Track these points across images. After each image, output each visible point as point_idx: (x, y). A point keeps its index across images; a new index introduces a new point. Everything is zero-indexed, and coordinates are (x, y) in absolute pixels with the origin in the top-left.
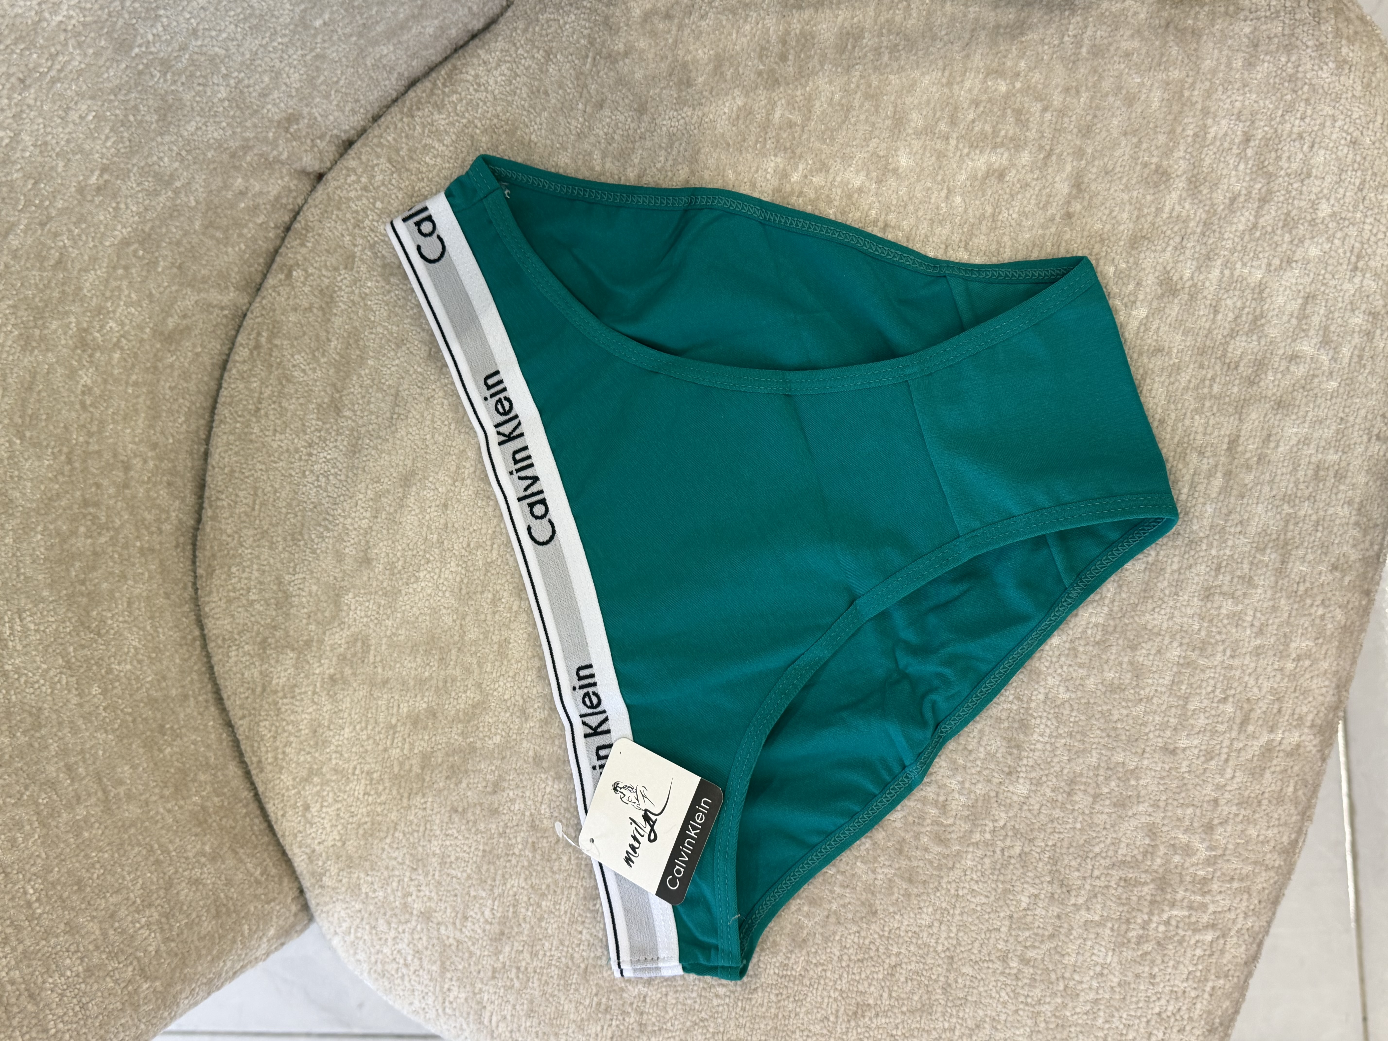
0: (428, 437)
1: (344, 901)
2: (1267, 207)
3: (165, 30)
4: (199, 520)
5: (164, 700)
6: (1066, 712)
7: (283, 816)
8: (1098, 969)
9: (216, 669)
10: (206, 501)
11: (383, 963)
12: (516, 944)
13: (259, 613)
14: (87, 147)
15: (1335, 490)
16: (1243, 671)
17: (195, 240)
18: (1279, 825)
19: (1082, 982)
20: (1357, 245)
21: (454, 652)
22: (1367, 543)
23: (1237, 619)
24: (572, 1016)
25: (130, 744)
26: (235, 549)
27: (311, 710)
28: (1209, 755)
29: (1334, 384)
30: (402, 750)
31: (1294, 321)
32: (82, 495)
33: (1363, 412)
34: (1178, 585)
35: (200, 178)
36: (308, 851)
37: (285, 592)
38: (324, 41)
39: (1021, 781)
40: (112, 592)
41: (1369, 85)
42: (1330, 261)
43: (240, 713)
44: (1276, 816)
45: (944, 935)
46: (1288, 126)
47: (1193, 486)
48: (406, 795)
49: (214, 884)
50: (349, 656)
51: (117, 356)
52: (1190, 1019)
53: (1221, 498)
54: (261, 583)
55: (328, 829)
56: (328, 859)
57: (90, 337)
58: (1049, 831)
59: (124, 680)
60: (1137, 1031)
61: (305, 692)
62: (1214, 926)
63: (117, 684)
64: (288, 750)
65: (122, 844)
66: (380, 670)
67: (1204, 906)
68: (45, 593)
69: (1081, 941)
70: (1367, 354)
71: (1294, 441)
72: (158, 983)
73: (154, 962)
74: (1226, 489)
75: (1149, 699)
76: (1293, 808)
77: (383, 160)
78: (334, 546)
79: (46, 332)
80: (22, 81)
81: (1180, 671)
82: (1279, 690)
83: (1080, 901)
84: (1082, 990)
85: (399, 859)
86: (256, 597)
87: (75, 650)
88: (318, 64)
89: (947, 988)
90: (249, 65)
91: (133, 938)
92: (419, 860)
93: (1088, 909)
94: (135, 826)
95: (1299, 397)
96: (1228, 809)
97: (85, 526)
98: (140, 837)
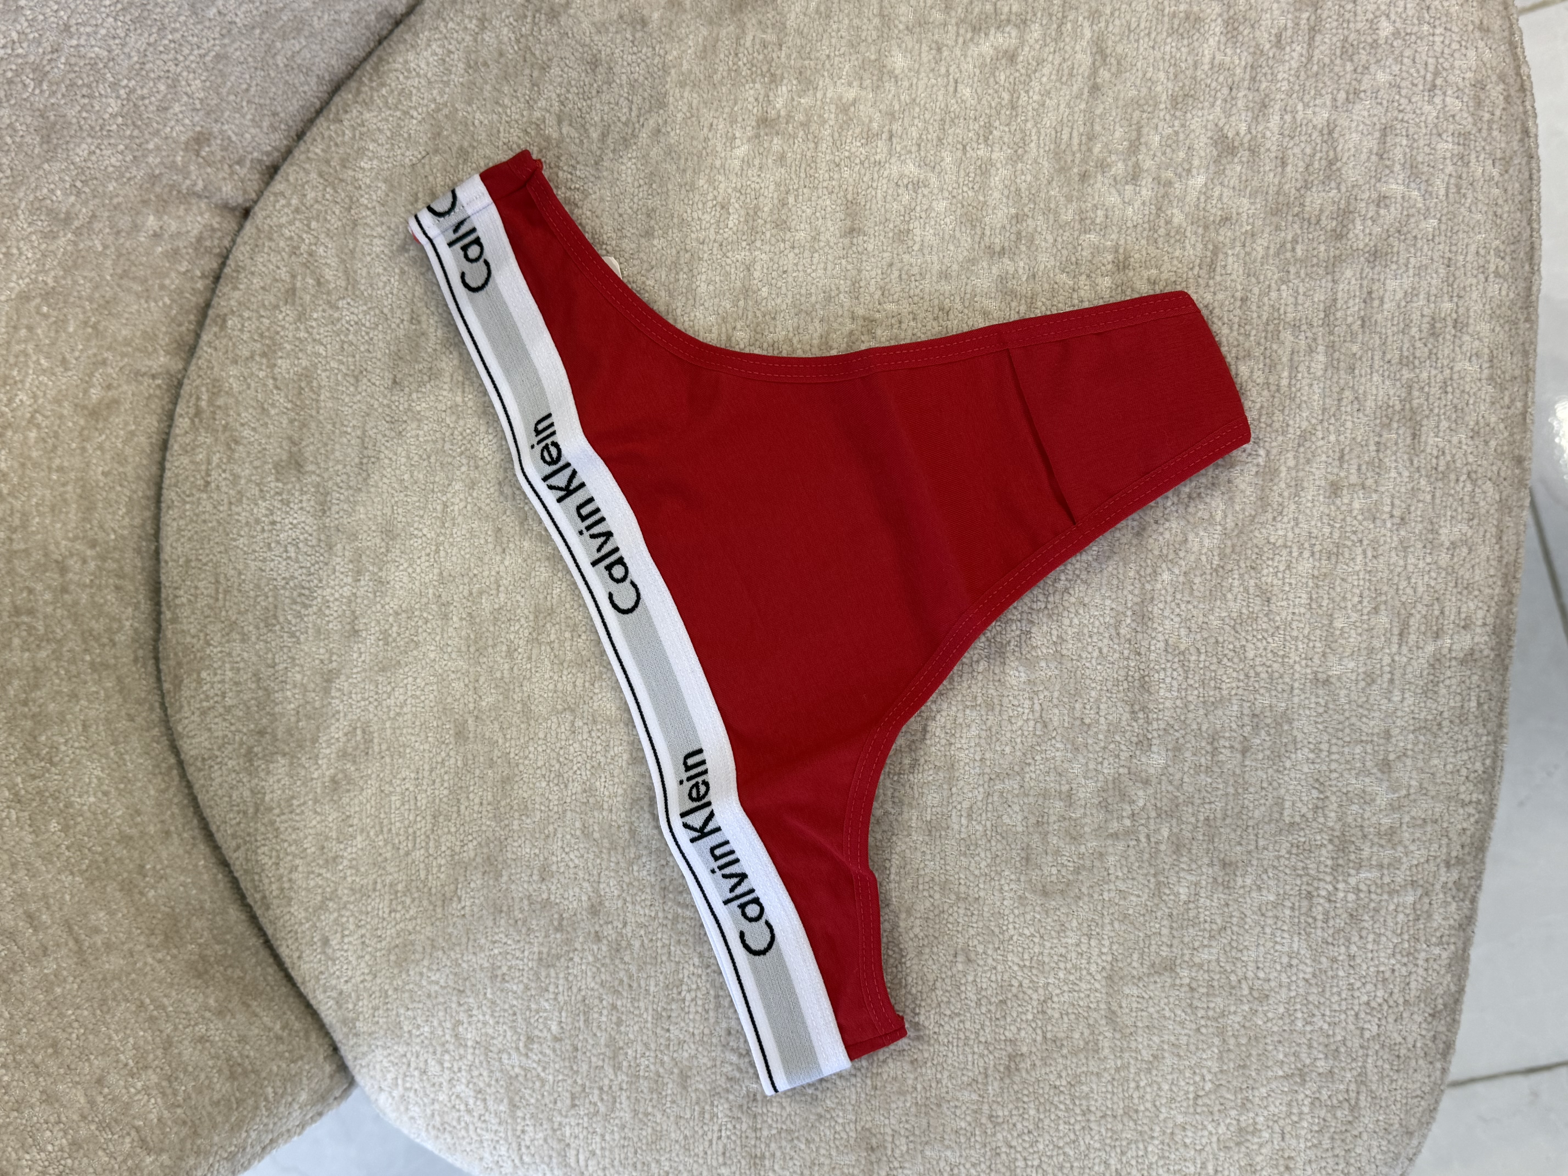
0: (406, 477)
1: (385, 1047)
2: (1319, 37)
4: (158, 629)
5: (141, 838)
6: (1193, 658)
7: (299, 957)
8: (1285, 960)
9: (200, 798)
10: (163, 603)
11: (442, 1114)
12: (594, 1059)
13: (239, 719)
15: (1458, 343)
16: (1391, 572)
17: (109, 294)
18: (1468, 749)
19: (1269, 980)
20: (1431, 61)
21: (470, 721)
22: (1507, 400)
23: (1372, 512)
24: (673, 1135)
25: (104, 888)
26: (202, 649)
27: (314, 822)
28: (1370, 679)
29: (1435, 222)
30: (427, 850)
31: (1374, 158)
32: (13, 602)
33: (1473, 248)
34: (1298, 487)
35: (102, 216)
36: (334, 994)
37: (266, 690)
38: (222, 36)
39: (1154, 749)
40: (61, 714)
42: (1404, 84)
43: (234, 844)
44: (1462, 739)
45: (1095, 952)
47: (1294, 368)
48: (439, 903)
49: (224, 1041)
50: (350, 750)
51: (33, 434)
52: (1406, 1002)
53: (1329, 374)
54: (237, 684)
55: (354, 963)
56: (358, 999)
58: (1197, 801)
59: (88, 814)
60: (1345, 1028)
61: (305, 803)
62: (1413, 884)
63: (80, 819)
64: (294, 876)
65: (104, 1001)
66: (388, 760)
67: (1397, 862)
70: (1464, 183)
71: (1400, 295)
72: (164, 1157)
73: (158, 1132)
74: (1332, 365)
75: (1288, 625)
76: (1480, 727)
77: (314, 175)
78: (315, 625)
81: (1317, 586)
82: (1438, 587)
83: (1249, 881)
84: (1272, 990)
85: (442, 982)
86: (235, 702)
87: (24, 781)
88: (220, 66)
89: (1111, 1017)
90: (139, 70)
91: (127, 1106)
92: (465, 980)
93: (1259, 889)
94: (119, 979)
95: (1396, 243)
96: (1402, 741)
97: (20, 637)
98: (126, 992)
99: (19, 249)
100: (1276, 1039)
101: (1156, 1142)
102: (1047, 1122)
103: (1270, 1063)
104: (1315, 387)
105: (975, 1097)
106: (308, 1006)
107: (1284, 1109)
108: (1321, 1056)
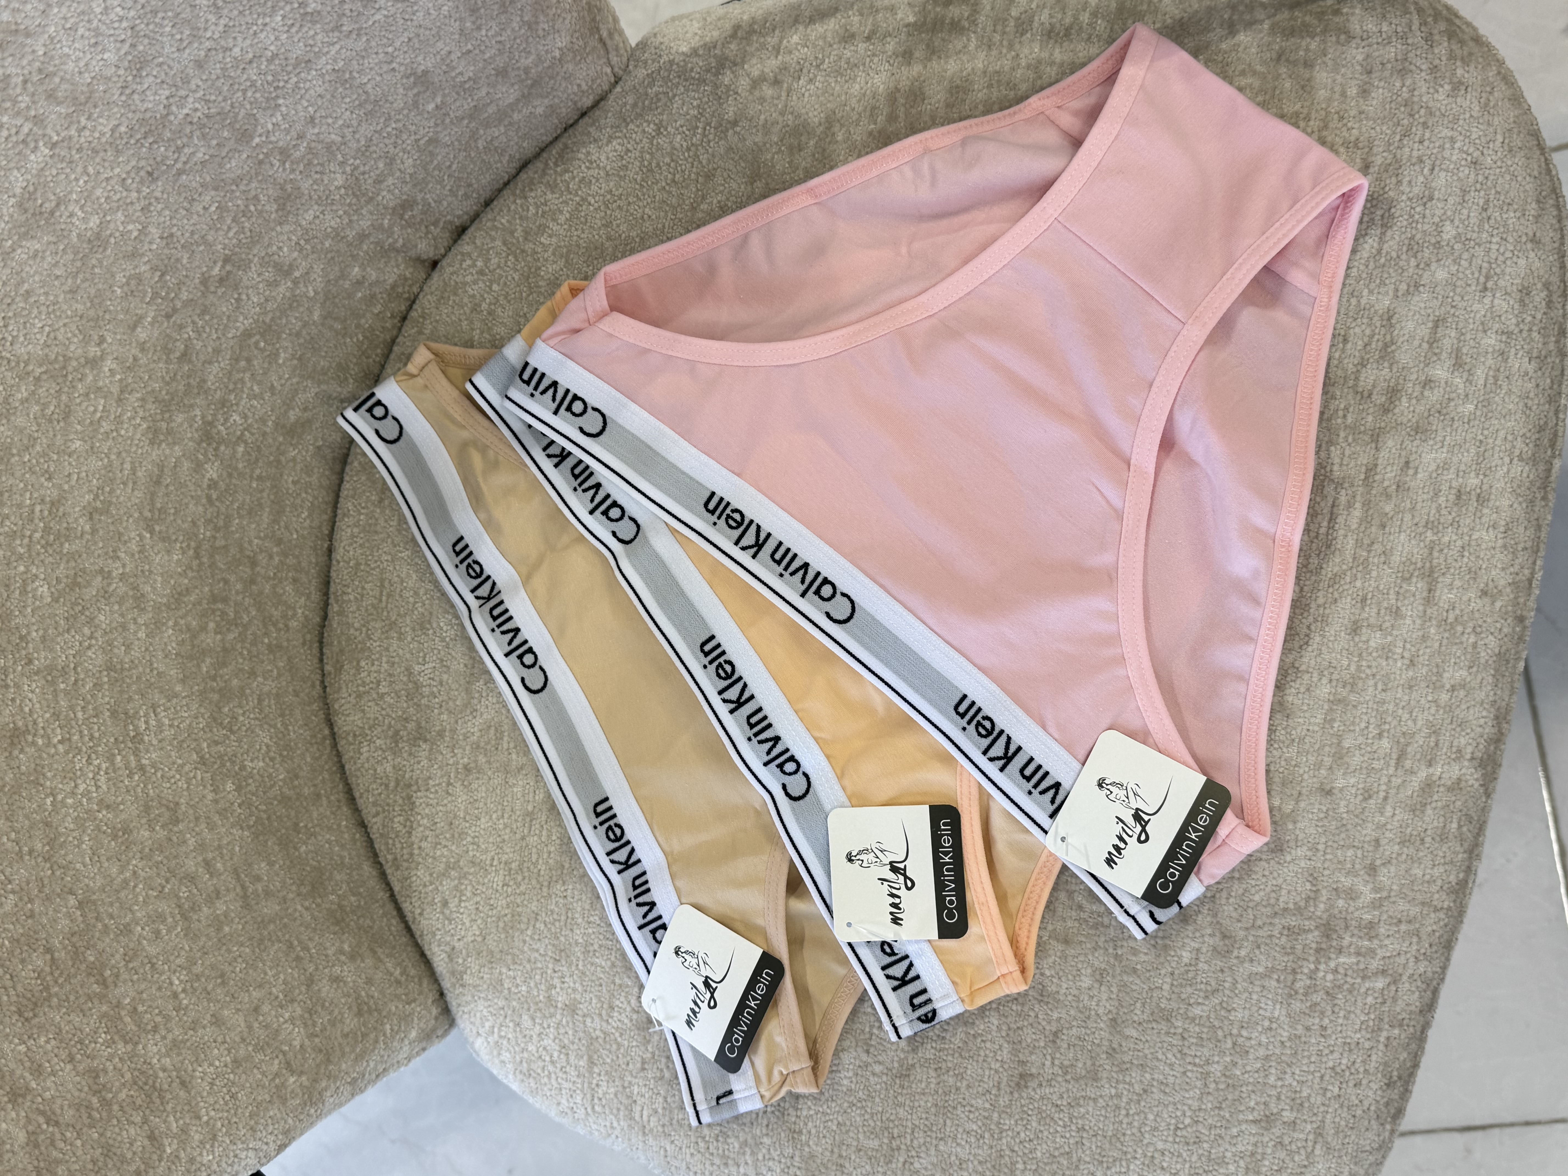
1: (486, 999)
2: (1389, 233)
3: (284, 119)
4: (325, 617)
5: (298, 799)
7: (421, 914)
8: (1266, 1023)
9: (347, 767)
10: (332, 596)
11: (529, 1061)
13: (390, 705)
14: (210, 238)
15: (1478, 514)
16: (1397, 705)
17: (314, 331)
18: (1445, 863)
19: (1250, 1039)
20: (1485, 265)
22: (1517, 567)
23: (1386, 652)
25: (266, 841)
26: (363, 642)
27: (445, 801)
28: (1368, 795)
29: (1471, 407)
30: (540, 837)
31: (1425, 346)
32: (211, 591)
33: (1502, 434)
35: (318, 268)
36: (447, 949)
37: (415, 683)
38: (436, 125)
40: (242, 689)
41: (1486, 105)
42: (1459, 283)
43: (373, 811)
44: (1442, 854)
46: (1407, 150)
47: (1332, 519)
48: (546, 884)
49: (354, 982)
50: (482, 744)
51: (241, 449)
52: (1366, 1071)
53: (1362, 528)
54: (390, 675)
55: (468, 924)
56: (468, 956)
57: (214, 431)
59: (257, 777)
60: (1311, 1088)
61: (440, 784)
62: (1384, 972)
63: (250, 781)
64: (424, 844)
65: (261, 941)
67: (1372, 952)
68: (178, 688)
69: (1247, 994)
70: (1501, 376)
71: (1433, 467)
72: (304, 1078)
73: (300, 1057)
74: (1365, 520)
75: (1302, 740)
76: (1458, 844)
77: (498, 243)
79: (173, 425)
80: (150, 174)
81: (1331, 709)
82: (1435, 722)
83: (1243, 953)
84: (1251, 1047)
85: (542, 951)
86: (386, 690)
87: (209, 746)
88: (431, 148)
89: (1111, 1053)
90: (364, 152)
91: (277, 1032)
92: (561, 951)
93: (1252, 961)
94: (274, 922)
95: (1436, 422)
96: (1390, 849)
97: (216, 622)
98: (280, 934)
99: (248, 295)
100: (1250, 1088)
101: (1138, 1162)
102: (1046, 1133)
103: (1242, 1108)
104: (1349, 538)
105: (987, 1106)
106: (423, 955)
107: (1250, 1148)
108: (1287, 1107)
